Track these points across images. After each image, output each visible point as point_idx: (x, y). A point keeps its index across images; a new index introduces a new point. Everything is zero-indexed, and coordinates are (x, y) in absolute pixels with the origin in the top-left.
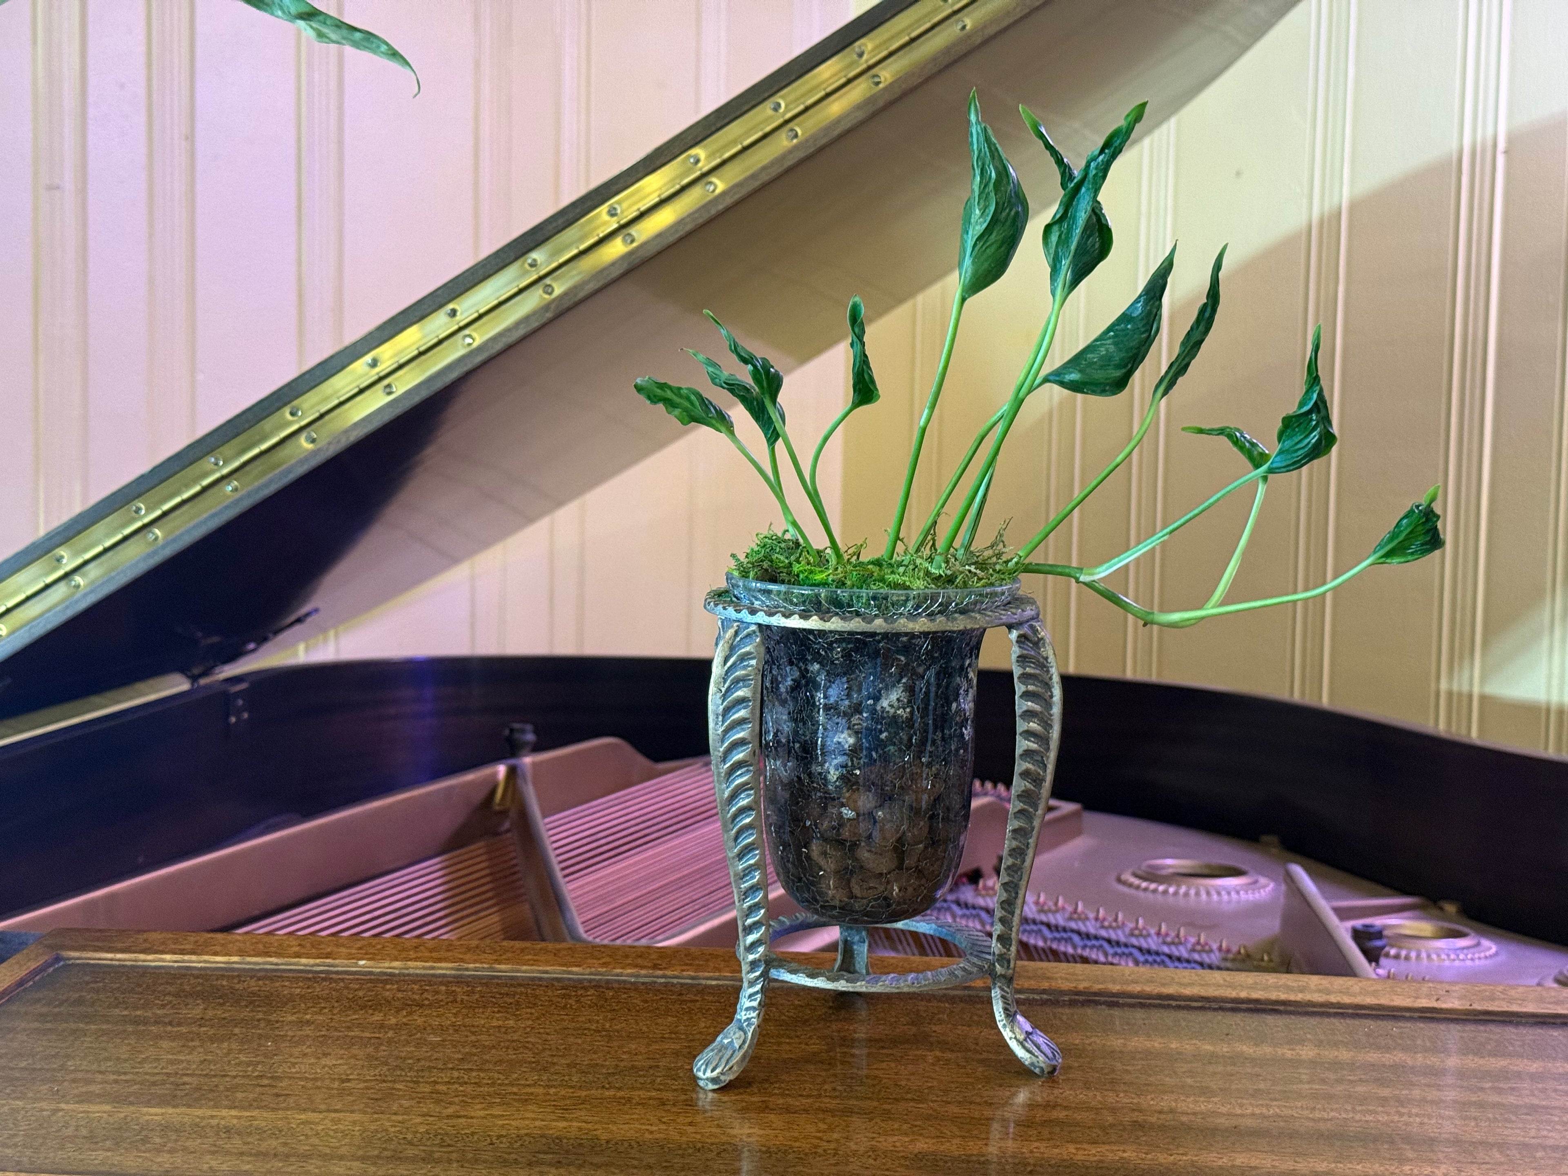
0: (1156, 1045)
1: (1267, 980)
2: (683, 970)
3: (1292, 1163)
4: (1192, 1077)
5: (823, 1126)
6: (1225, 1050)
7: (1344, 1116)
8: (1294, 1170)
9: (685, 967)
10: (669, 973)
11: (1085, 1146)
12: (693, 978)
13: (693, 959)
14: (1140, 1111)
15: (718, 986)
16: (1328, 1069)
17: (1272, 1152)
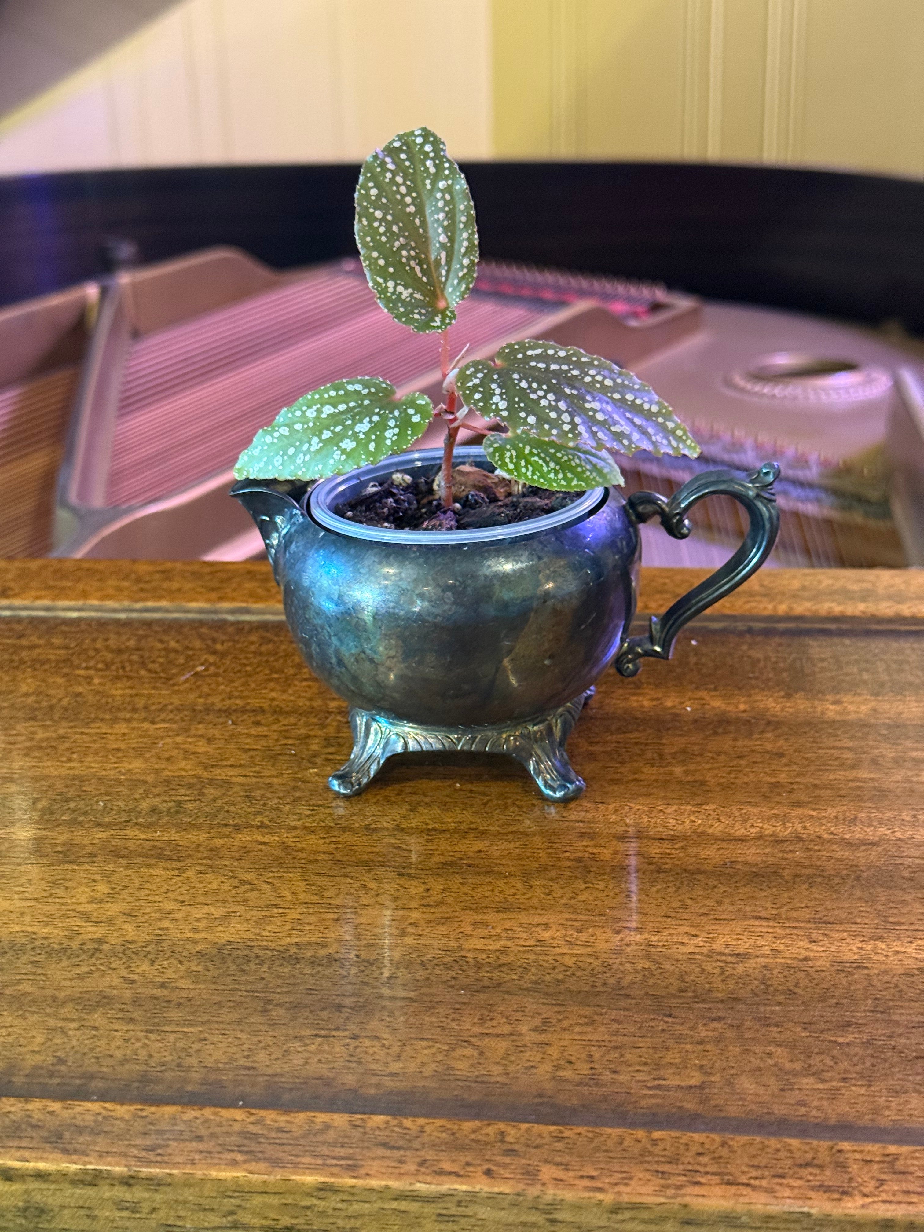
0: (646, 703)
1: (820, 582)
2: (37, 598)
3: (804, 944)
4: (683, 762)
5: (103, 888)
6: (742, 707)
7: (898, 835)
8: (806, 959)
9: (43, 593)
10: (17, 602)
11: (491, 917)
12: (48, 609)
13: (64, 577)
14: (591, 836)
15: (79, 620)
16: (885, 738)
17: (776, 918)
